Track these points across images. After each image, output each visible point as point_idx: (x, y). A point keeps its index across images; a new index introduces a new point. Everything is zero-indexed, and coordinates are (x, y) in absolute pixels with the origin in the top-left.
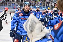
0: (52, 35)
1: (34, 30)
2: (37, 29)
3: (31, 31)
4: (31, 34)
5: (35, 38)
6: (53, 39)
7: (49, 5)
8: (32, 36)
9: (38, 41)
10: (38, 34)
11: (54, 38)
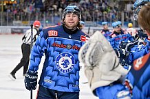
0: (129, 81)
1: (98, 64)
2: (105, 64)
3: (92, 65)
4: (91, 71)
5: (98, 80)
6: (131, 89)
7: (131, 18)
8: (92, 75)
9: (104, 87)
10: (105, 74)
11: (134, 86)
